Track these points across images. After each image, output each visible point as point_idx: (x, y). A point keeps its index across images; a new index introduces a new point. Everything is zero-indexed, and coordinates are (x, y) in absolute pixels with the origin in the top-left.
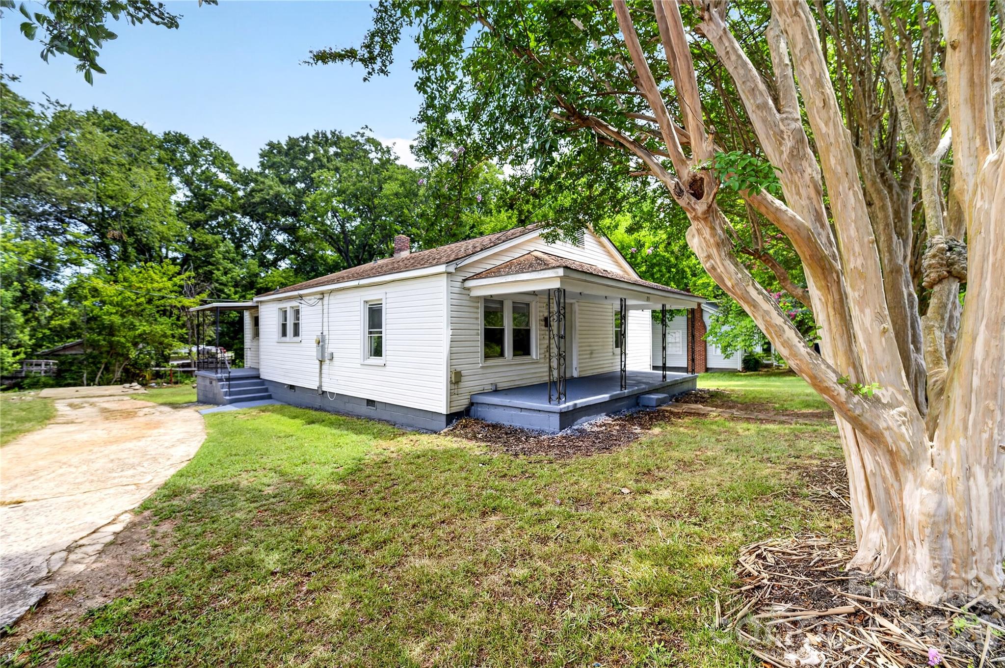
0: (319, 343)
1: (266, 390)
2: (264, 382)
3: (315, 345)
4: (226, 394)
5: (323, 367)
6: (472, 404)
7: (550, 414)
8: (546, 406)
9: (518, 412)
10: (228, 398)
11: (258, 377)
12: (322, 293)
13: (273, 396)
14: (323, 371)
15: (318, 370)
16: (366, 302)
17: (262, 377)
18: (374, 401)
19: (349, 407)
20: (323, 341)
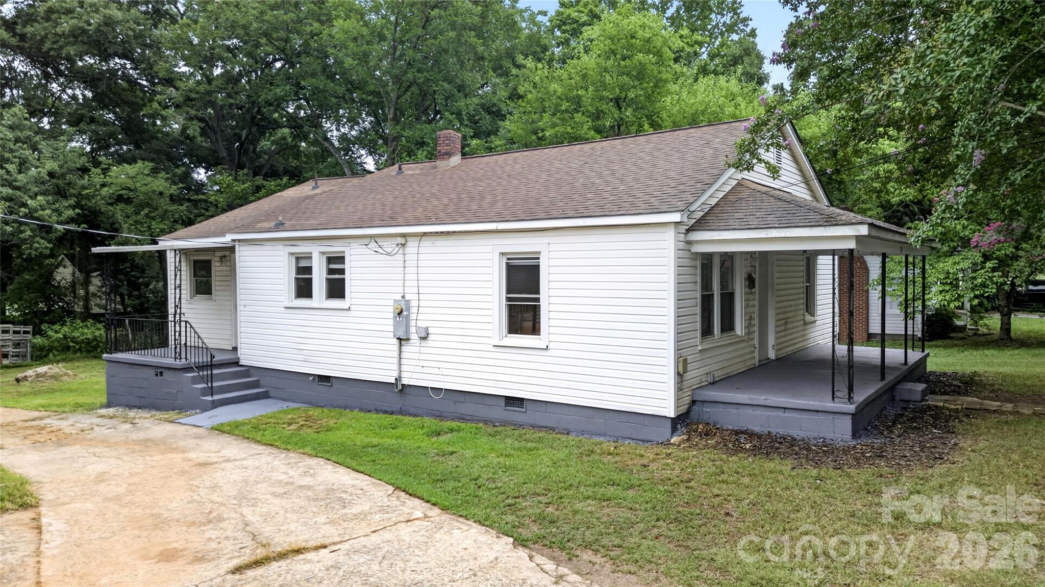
0: (400, 313)
1: (256, 384)
2: (250, 370)
3: (391, 316)
4: (204, 392)
5: (404, 348)
6: (694, 402)
7: (836, 416)
8: (830, 405)
9: (780, 413)
10: (209, 398)
11: (236, 363)
12: (404, 235)
13: (271, 394)
14: (404, 355)
15: (396, 354)
16: (503, 254)
17: (242, 362)
18: (522, 400)
19: (467, 408)
20: (408, 309)
